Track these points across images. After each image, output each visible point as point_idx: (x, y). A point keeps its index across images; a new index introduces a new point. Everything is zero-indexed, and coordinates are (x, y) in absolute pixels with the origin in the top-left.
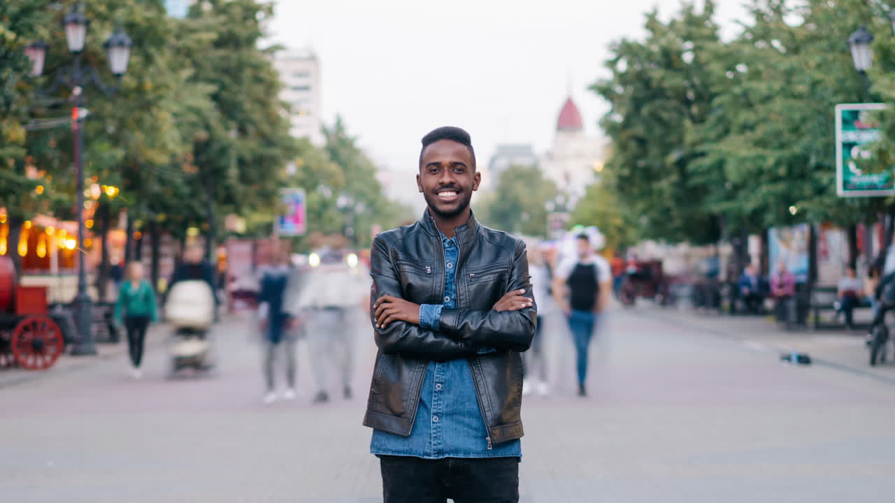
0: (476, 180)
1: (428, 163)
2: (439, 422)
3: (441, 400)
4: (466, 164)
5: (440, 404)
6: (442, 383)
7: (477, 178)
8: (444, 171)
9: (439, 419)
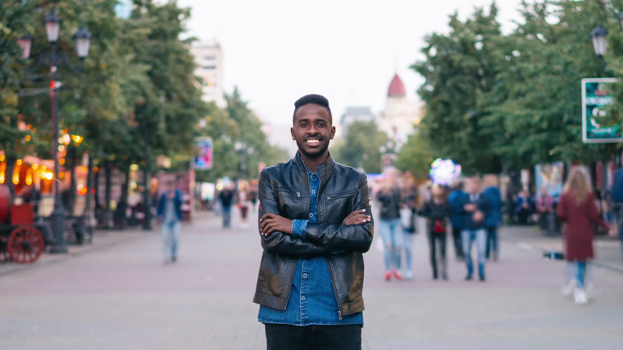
8: (311, 125)
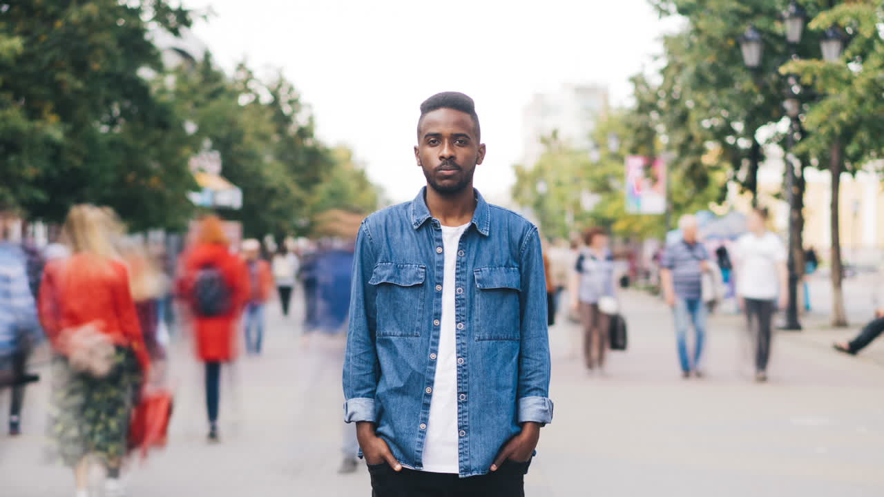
0: (481, 152)
1: (426, 133)
2: (466, 436)
3: (466, 412)
4: (469, 135)
5: (465, 417)
6: (465, 393)
7: (482, 150)
9: (466, 432)
